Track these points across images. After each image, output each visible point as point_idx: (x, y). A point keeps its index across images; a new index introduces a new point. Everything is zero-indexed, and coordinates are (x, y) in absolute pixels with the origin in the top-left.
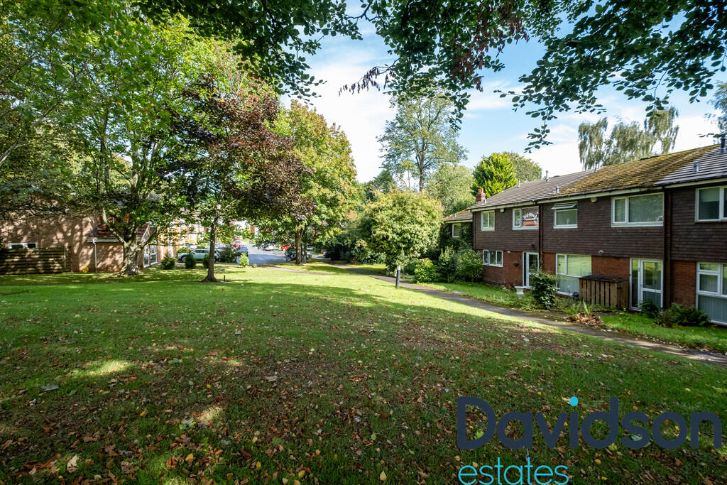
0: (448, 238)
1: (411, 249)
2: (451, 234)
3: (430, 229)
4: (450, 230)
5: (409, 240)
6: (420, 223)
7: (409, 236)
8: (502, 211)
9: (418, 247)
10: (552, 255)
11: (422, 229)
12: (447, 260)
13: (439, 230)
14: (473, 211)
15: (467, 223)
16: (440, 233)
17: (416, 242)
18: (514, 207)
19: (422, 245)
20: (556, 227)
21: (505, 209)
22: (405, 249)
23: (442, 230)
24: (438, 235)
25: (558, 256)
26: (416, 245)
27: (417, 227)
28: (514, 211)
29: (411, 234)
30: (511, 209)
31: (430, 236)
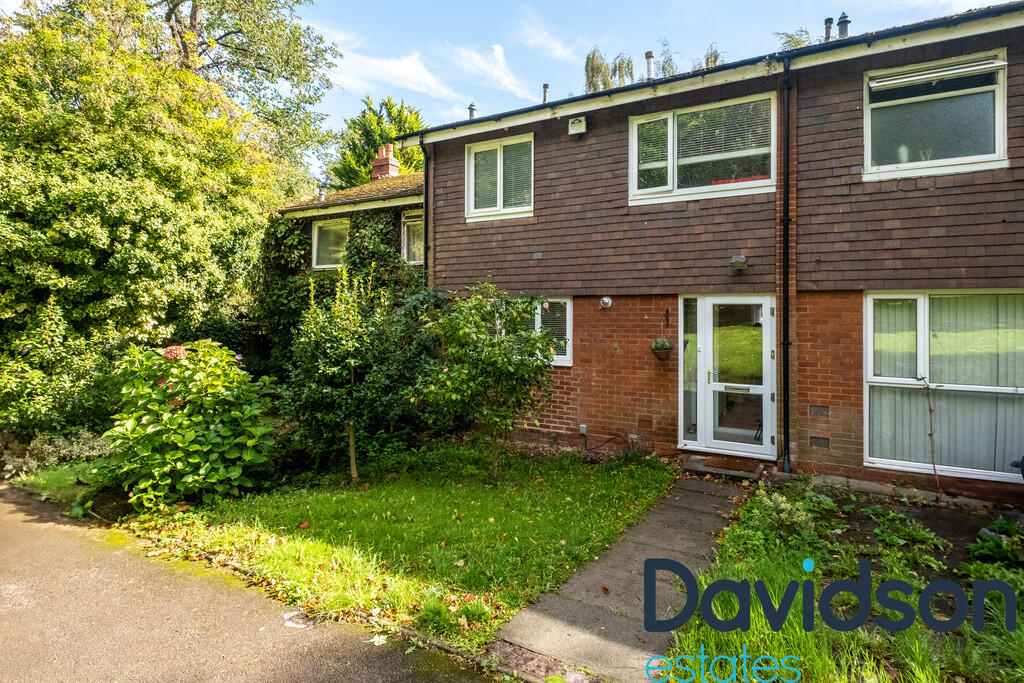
0: (295, 272)
1: (117, 301)
2: (307, 257)
3: (220, 224)
4: (306, 243)
5: (103, 256)
6: (168, 179)
7: (102, 237)
8: (577, 128)
9: (160, 292)
10: (839, 302)
11: (184, 214)
12: (350, 345)
13: (260, 235)
14: (430, 139)
15: (377, 212)
16: (266, 246)
17: (145, 270)
18: (640, 108)
19: (179, 287)
20: (873, 173)
21: (591, 118)
22: (68, 300)
23: (273, 242)
24: (255, 254)
25: (878, 303)
26: (145, 282)
27: (153, 195)
28: (635, 123)
29: (113, 223)
30: (620, 116)
31: (223, 254)
